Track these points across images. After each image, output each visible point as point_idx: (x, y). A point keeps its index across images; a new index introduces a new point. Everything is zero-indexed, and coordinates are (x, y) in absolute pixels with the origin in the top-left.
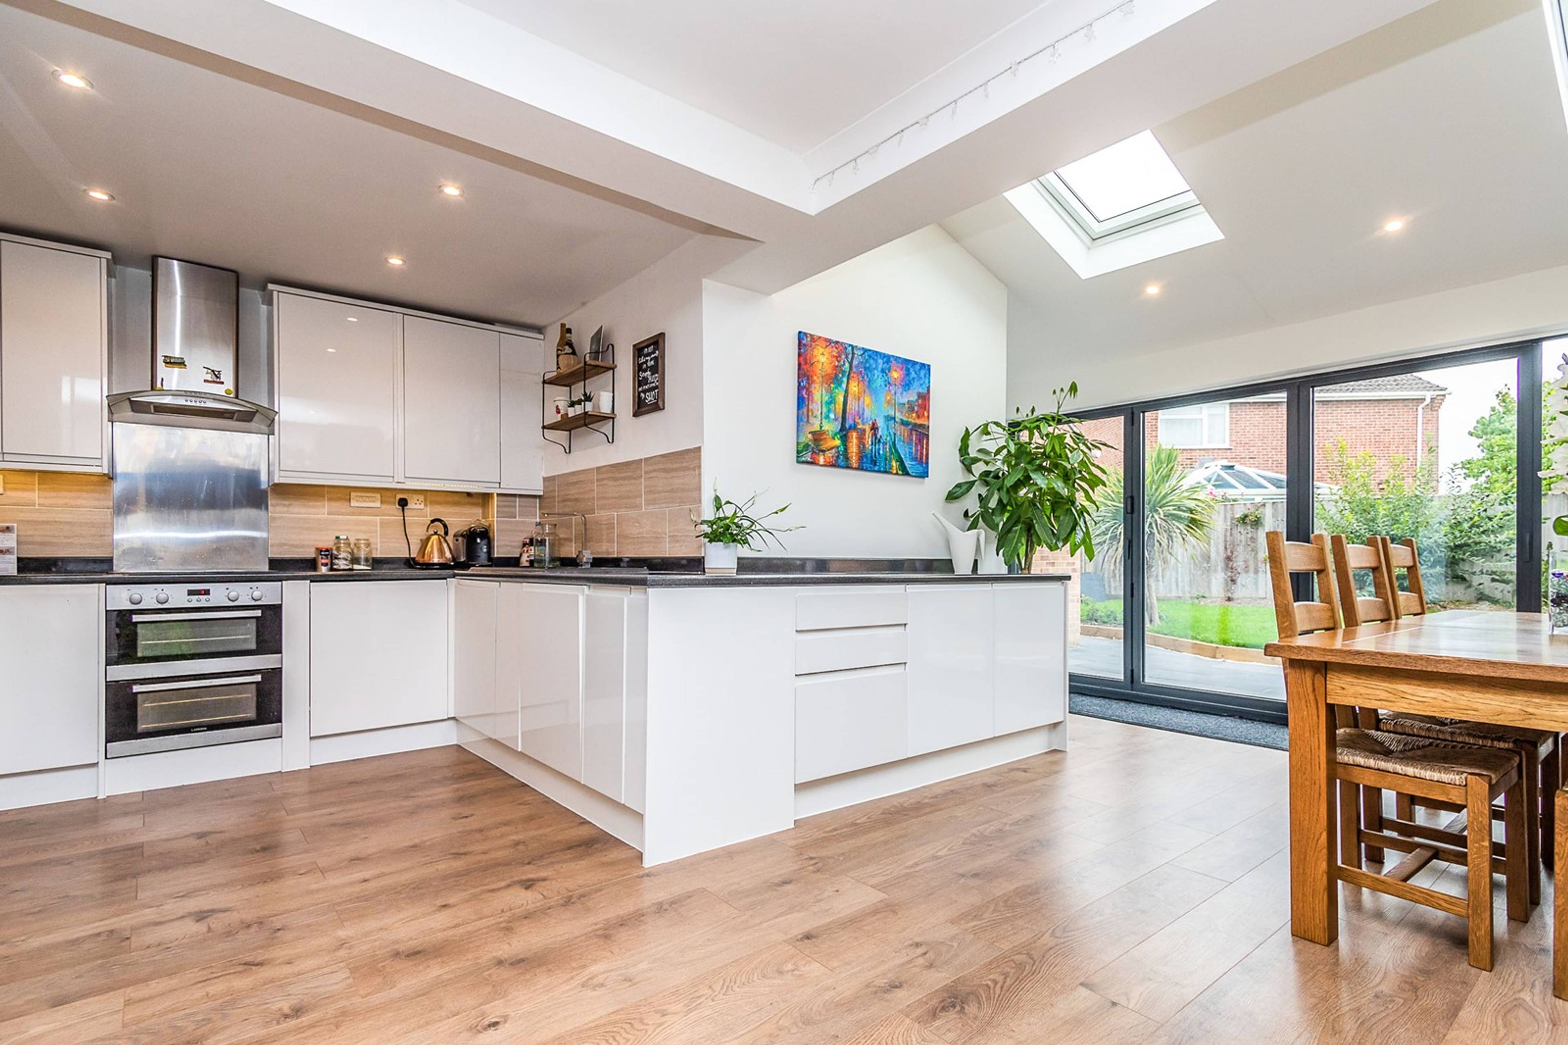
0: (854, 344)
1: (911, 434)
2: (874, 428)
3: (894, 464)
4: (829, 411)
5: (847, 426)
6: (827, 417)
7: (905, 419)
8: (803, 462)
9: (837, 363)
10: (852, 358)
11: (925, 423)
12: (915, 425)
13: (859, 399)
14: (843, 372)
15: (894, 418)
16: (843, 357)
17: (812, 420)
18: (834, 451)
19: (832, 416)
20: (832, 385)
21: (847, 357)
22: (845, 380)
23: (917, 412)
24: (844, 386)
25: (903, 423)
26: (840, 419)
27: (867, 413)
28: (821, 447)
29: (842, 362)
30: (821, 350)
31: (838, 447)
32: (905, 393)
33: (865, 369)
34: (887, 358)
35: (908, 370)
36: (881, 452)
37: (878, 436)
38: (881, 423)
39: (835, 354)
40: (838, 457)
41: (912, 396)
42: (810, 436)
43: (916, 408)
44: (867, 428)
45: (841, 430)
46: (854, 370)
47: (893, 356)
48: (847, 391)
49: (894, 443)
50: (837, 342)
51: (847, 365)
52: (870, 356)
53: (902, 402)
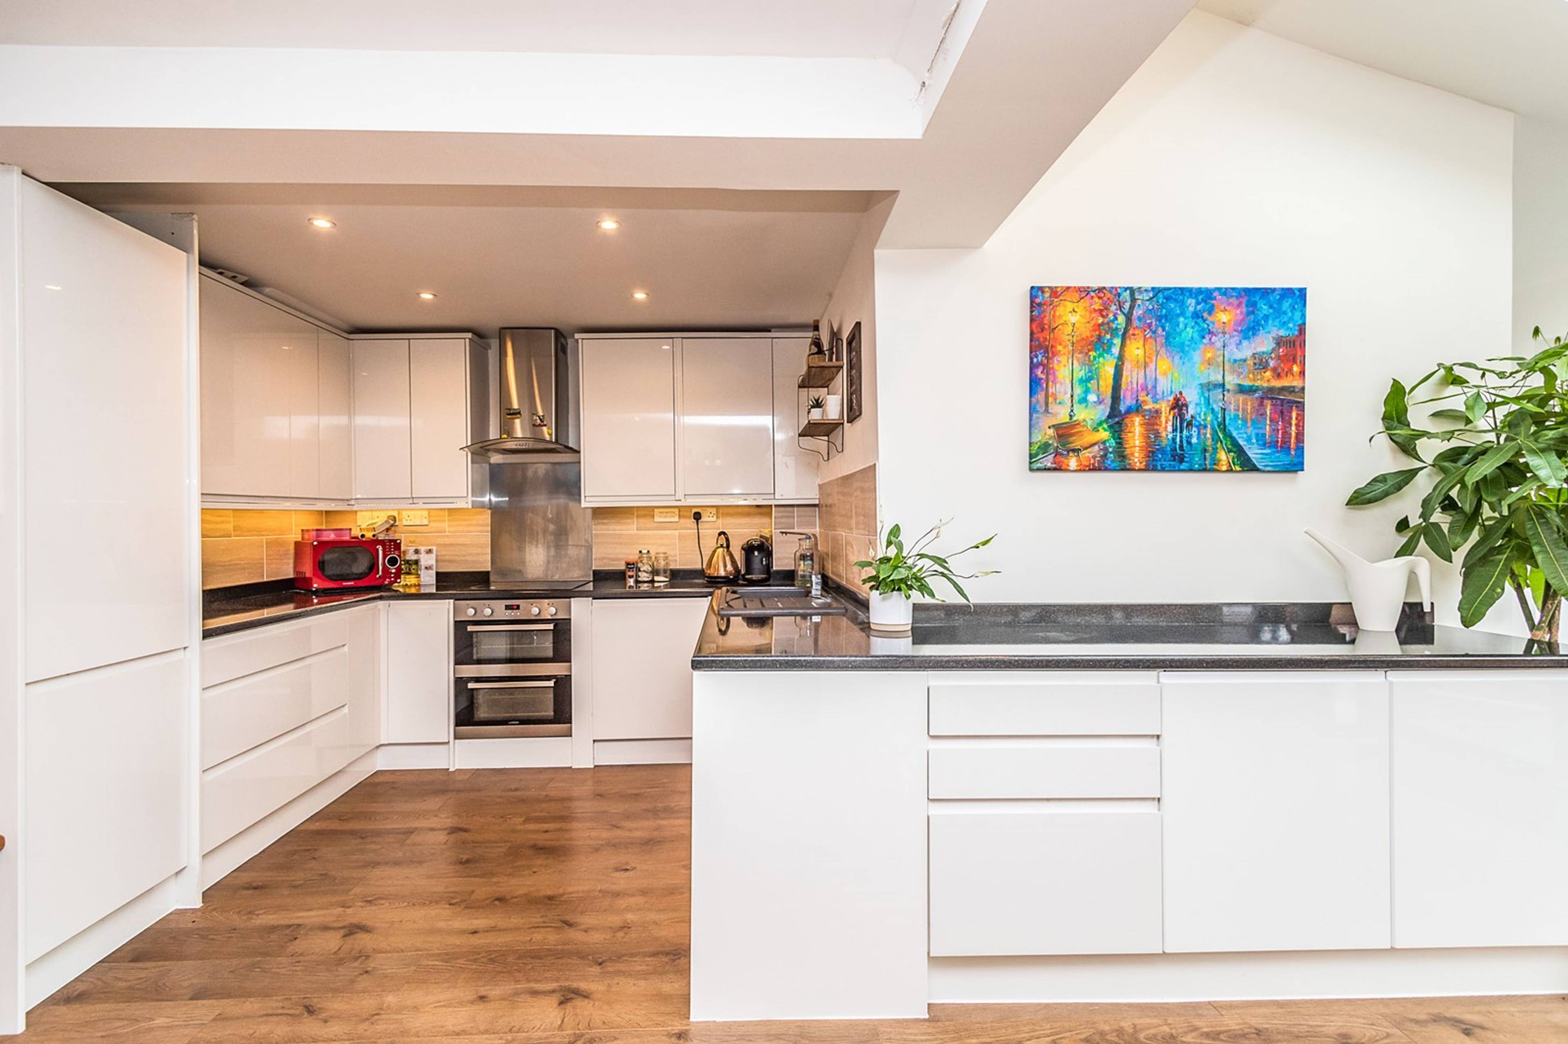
0: (1135, 285)
1: (1261, 404)
2: (1179, 405)
3: (1222, 456)
4: (1087, 391)
5: (1123, 408)
6: (1084, 400)
7: (1247, 383)
8: (1039, 469)
9: (1101, 320)
10: (1132, 308)
11: (1297, 383)
12: (1271, 390)
13: (1146, 365)
14: (1113, 332)
15: (1223, 385)
16: (1113, 308)
17: (1053, 408)
18: (1096, 448)
19: (1092, 398)
20: (1092, 354)
21: (1120, 308)
22: (1117, 341)
23: (1274, 370)
24: (1116, 351)
25: (1242, 390)
26: (1109, 401)
27: (1163, 385)
28: (1071, 446)
29: (1111, 317)
30: (1070, 306)
31: (1104, 442)
32: (1245, 343)
33: (1159, 318)
34: (1206, 295)
35: (1254, 304)
36: (1194, 440)
37: (1188, 417)
38: (1192, 396)
39: (1097, 307)
40: (1104, 456)
41: (1264, 344)
42: (1051, 432)
43: (1272, 364)
44: (1164, 407)
45: (1110, 417)
46: (1136, 323)
47: (1219, 289)
48: (1121, 358)
49: (1223, 425)
50: (1101, 290)
51: (1121, 319)
52: (1167, 298)
53: (1239, 355)
